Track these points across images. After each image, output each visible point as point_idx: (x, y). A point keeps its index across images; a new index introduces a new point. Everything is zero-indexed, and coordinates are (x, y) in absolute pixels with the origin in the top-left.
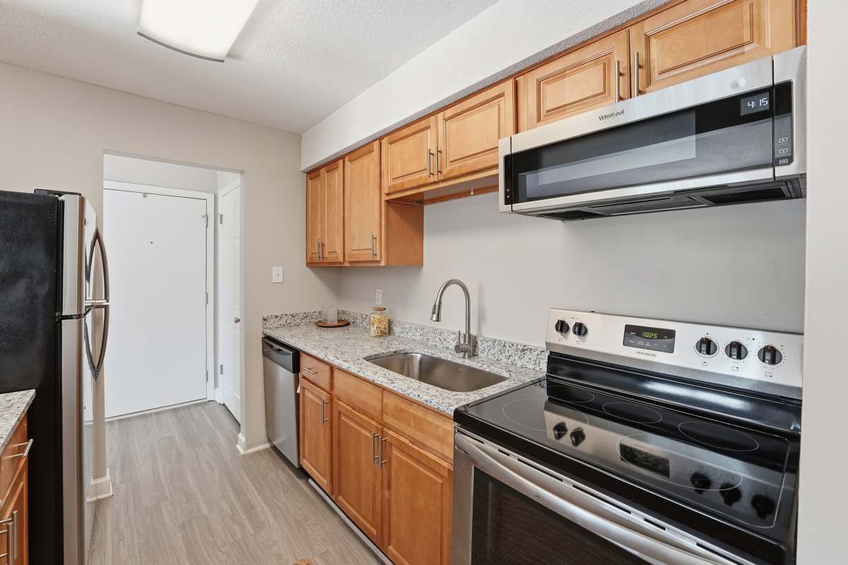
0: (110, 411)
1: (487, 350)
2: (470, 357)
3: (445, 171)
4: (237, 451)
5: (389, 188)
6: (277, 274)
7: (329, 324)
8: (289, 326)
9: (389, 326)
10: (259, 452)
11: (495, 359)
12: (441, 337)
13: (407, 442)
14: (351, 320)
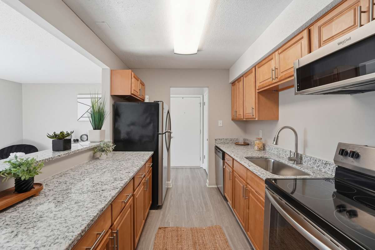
0: (172, 164)
1: (307, 162)
2: (297, 164)
3: (279, 77)
4: (206, 185)
5: (258, 87)
6: (220, 123)
7: (240, 144)
8: (224, 143)
9: (264, 147)
10: (213, 188)
11: (311, 167)
12: (286, 153)
13: (254, 191)
14: (250, 143)
